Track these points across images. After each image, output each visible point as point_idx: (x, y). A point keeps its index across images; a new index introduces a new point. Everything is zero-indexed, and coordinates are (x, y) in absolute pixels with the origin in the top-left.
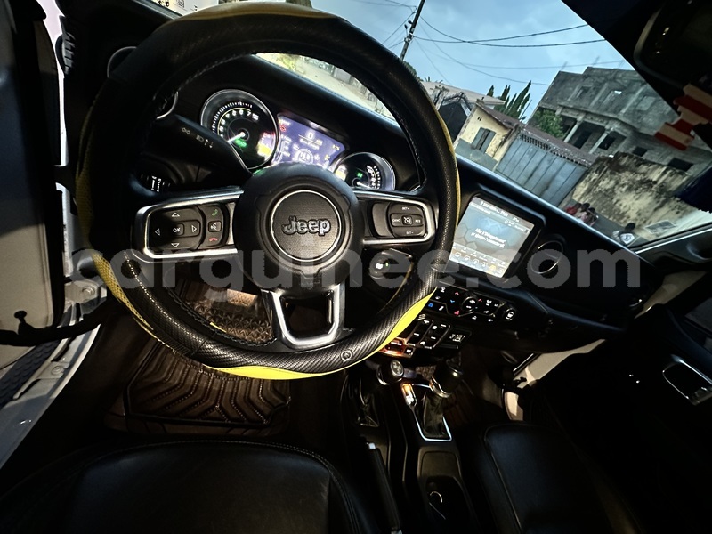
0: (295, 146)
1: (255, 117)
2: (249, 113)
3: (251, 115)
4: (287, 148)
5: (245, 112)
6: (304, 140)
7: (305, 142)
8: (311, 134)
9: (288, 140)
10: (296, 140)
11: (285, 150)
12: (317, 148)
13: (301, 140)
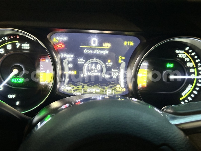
0: (81, 61)
1: (26, 46)
2: (18, 45)
3: (21, 47)
4: (71, 66)
5: (14, 45)
6: (88, 49)
7: (90, 52)
8: (94, 41)
9: (70, 57)
10: (78, 53)
11: (70, 69)
12: (106, 52)
13: (85, 51)
